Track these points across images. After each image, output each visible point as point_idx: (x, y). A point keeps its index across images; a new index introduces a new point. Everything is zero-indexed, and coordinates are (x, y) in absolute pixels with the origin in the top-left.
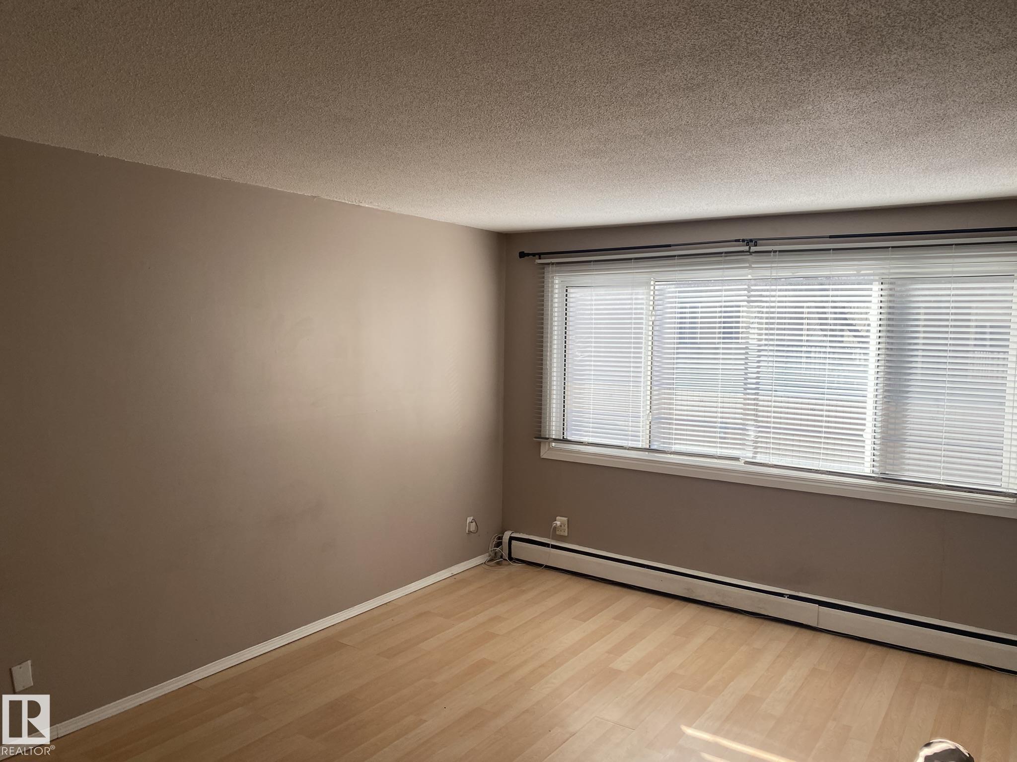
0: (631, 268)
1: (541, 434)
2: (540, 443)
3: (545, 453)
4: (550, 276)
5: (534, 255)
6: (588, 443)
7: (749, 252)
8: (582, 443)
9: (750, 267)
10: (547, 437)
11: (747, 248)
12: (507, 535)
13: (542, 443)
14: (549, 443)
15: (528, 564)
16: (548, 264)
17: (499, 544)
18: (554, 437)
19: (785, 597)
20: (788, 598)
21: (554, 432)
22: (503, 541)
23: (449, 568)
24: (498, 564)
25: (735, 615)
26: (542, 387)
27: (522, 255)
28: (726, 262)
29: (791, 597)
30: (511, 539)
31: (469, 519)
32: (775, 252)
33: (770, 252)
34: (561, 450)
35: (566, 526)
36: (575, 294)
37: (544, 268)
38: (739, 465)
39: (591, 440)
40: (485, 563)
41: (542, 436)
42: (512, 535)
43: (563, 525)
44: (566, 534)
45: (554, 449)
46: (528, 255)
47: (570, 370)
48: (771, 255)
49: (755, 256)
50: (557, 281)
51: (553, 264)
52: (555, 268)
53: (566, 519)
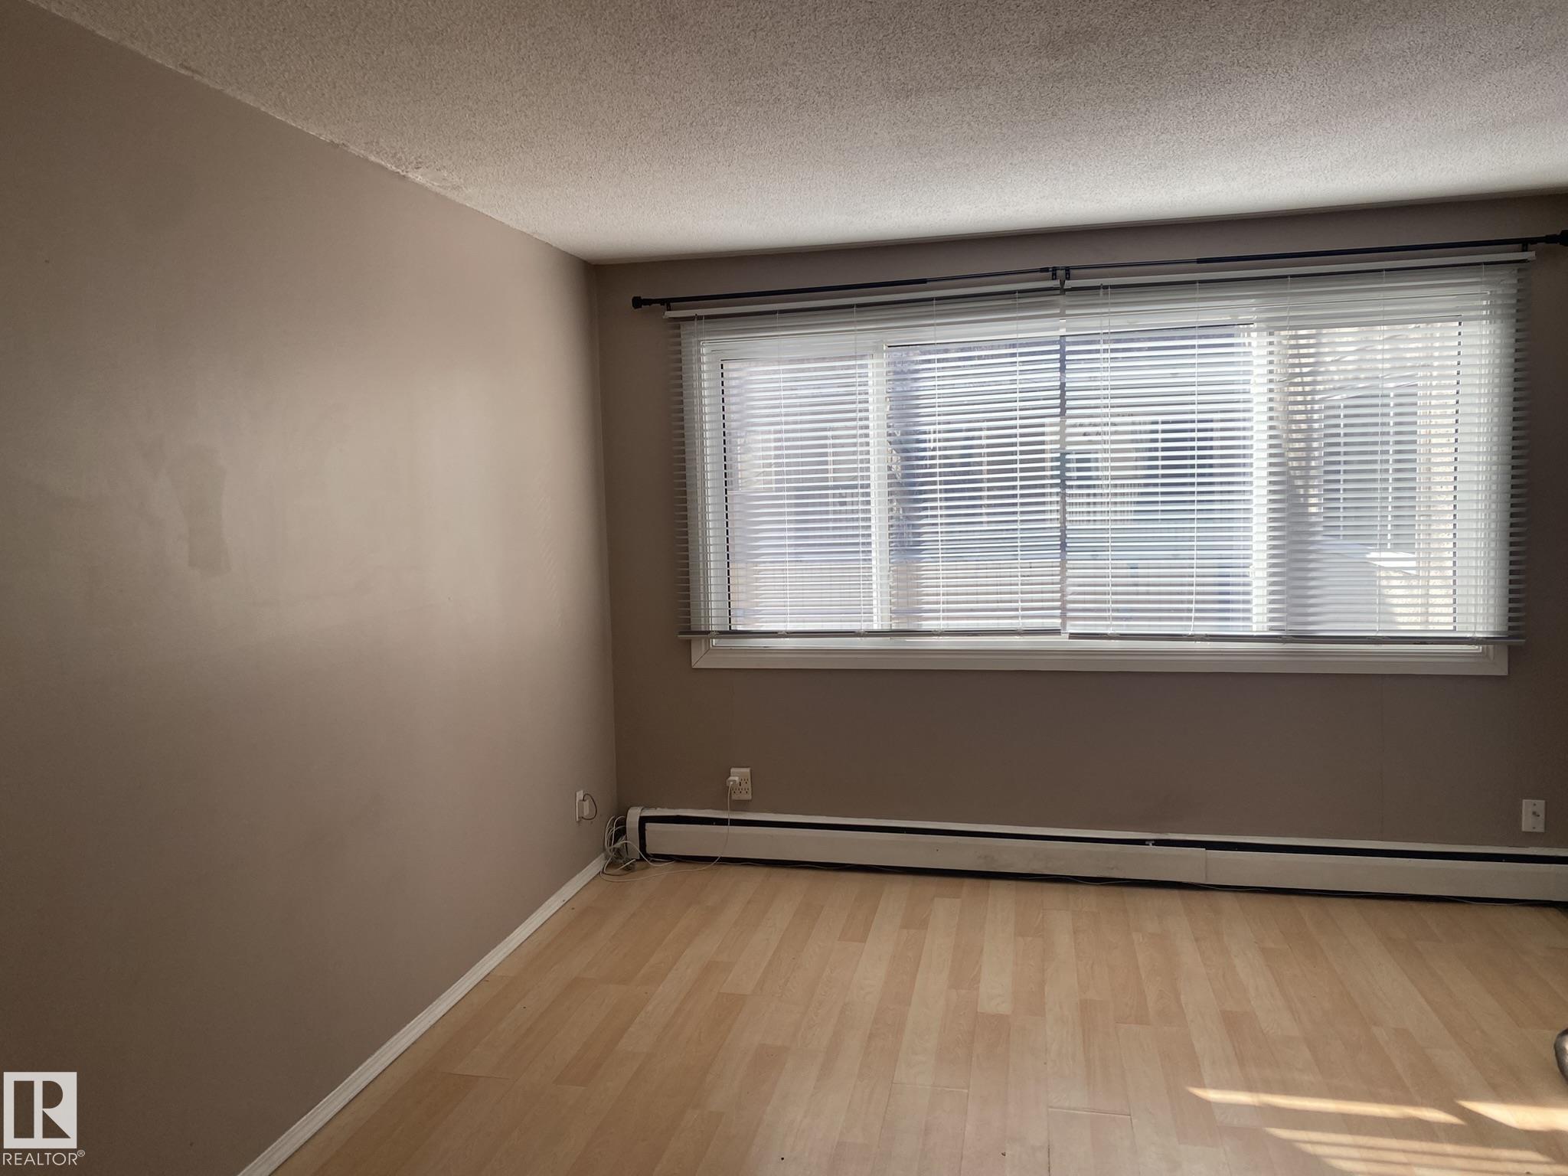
0: (853, 322)
1: (690, 626)
2: (689, 642)
3: (700, 659)
4: (694, 340)
5: (662, 302)
6: (787, 633)
7: (1063, 291)
8: (776, 633)
9: (1062, 315)
10: (703, 629)
11: (1056, 283)
12: (634, 816)
13: (692, 642)
14: (708, 642)
15: (678, 861)
16: (691, 319)
17: (621, 833)
18: (714, 628)
19: (1148, 845)
20: (1153, 845)
21: (714, 621)
22: (627, 826)
23: (559, 892)
24: (628, 869)
25: (1071, 887)
26: (687, 543)
27: (638, 302)
28: (1022, 308)
29: (1158, 843)
30: (644, 820)
31: (580, 795)
32: (1105, 287)
33: (1098, 288)
34: (732, 650)
35: (749, 783)
36: (736, 372)
37: (679, 328)
38: (1061, 642)
39: (791, 627)
40: (603, 872)
41: (693, 630)
42: (642, 815)
43: (743, 783)
44: (749, 797)
45: (717, 650)
46: (649, 302)
47: (737, 508)
48: (1099, 294)
49: (1069, 296)
50: (704, 350)
51: (700, 318)
52: (704, 326)
53: (748, 770)
